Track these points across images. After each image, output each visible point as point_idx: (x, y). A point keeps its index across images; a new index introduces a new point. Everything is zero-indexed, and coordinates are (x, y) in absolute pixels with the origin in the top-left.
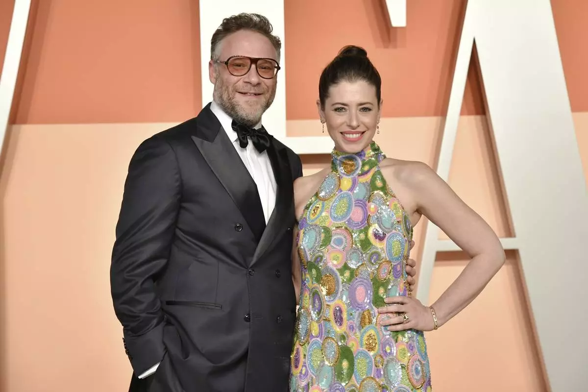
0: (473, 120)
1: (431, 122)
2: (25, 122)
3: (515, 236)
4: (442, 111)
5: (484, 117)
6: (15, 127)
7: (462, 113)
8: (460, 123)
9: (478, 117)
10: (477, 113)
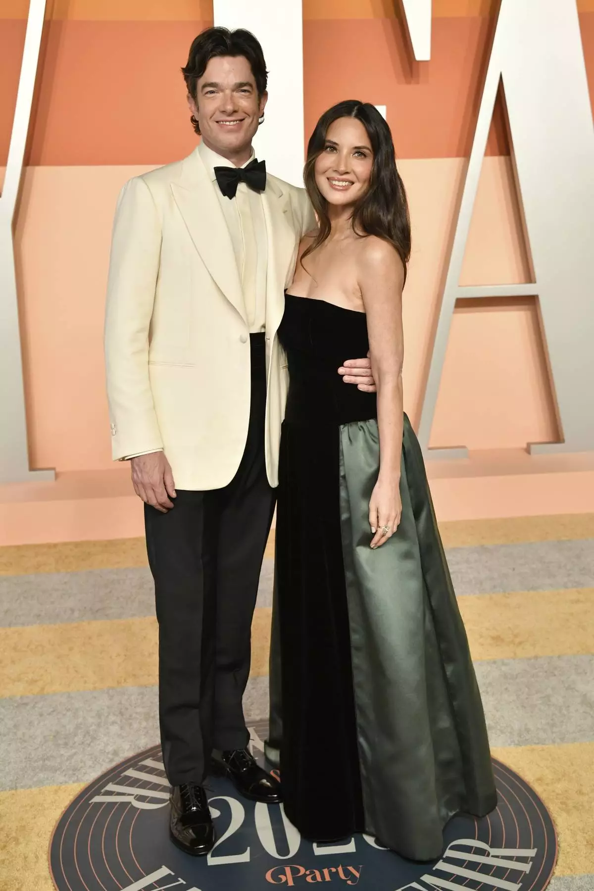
0: (497, 161)
1: (453, 163)
2: (38, 163)
3: (535, 282)
4: (466, 152)
5: (507, 157)
6: (29, 168)
7: (486, 154)
8: (484, 164)
9: (502, 158)
10: (501, 154)
